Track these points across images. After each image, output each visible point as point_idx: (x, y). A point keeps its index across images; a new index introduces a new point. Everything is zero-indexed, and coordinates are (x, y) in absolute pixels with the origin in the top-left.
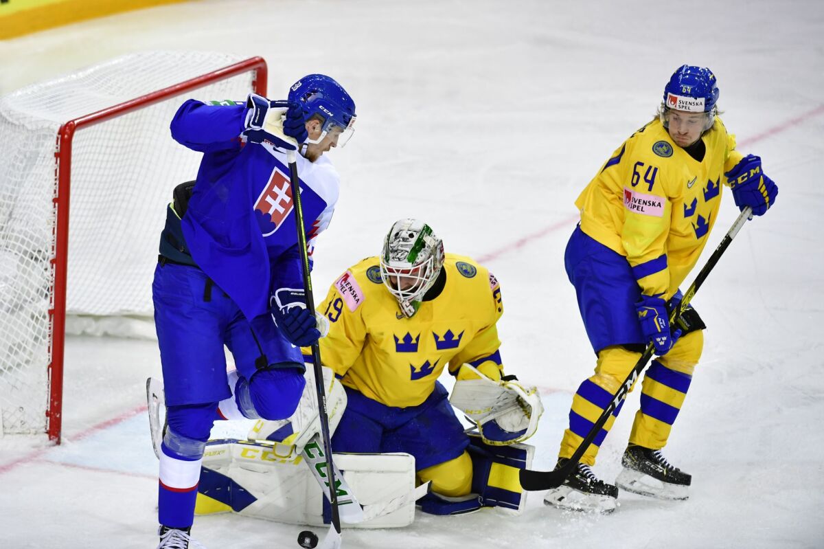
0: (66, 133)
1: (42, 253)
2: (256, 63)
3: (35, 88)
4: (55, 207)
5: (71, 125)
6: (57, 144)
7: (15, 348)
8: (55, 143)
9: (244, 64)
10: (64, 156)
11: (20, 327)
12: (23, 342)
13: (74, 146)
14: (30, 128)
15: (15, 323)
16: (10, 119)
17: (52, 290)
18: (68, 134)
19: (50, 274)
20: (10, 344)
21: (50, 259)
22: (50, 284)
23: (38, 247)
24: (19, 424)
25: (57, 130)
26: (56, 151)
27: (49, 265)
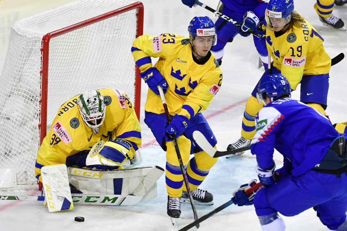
0: (46, 39)
1: (34, 97)
2: (138, 5)
3: (32, 17)
4: (41, 75)
5: (49, 35)
6: (42, 45)
7: (22, 144)
8: (41, 44)
9: (132, 5)
10: (45, 50)
11: (24, 133)
12: (26, 140)
13: (50, 45)
14: (28, 37)
15: (22, 131)
16: (19, 33)
17: (40, 115)
18: (47, 40)
19: (38, 107)
20: (20, 142)
21: (39, 100)
22: (38, 112)
23: (32, 94)
24: (24, 180)
25: (42, 38)
26: (41, 48)
27: (38, 103)
